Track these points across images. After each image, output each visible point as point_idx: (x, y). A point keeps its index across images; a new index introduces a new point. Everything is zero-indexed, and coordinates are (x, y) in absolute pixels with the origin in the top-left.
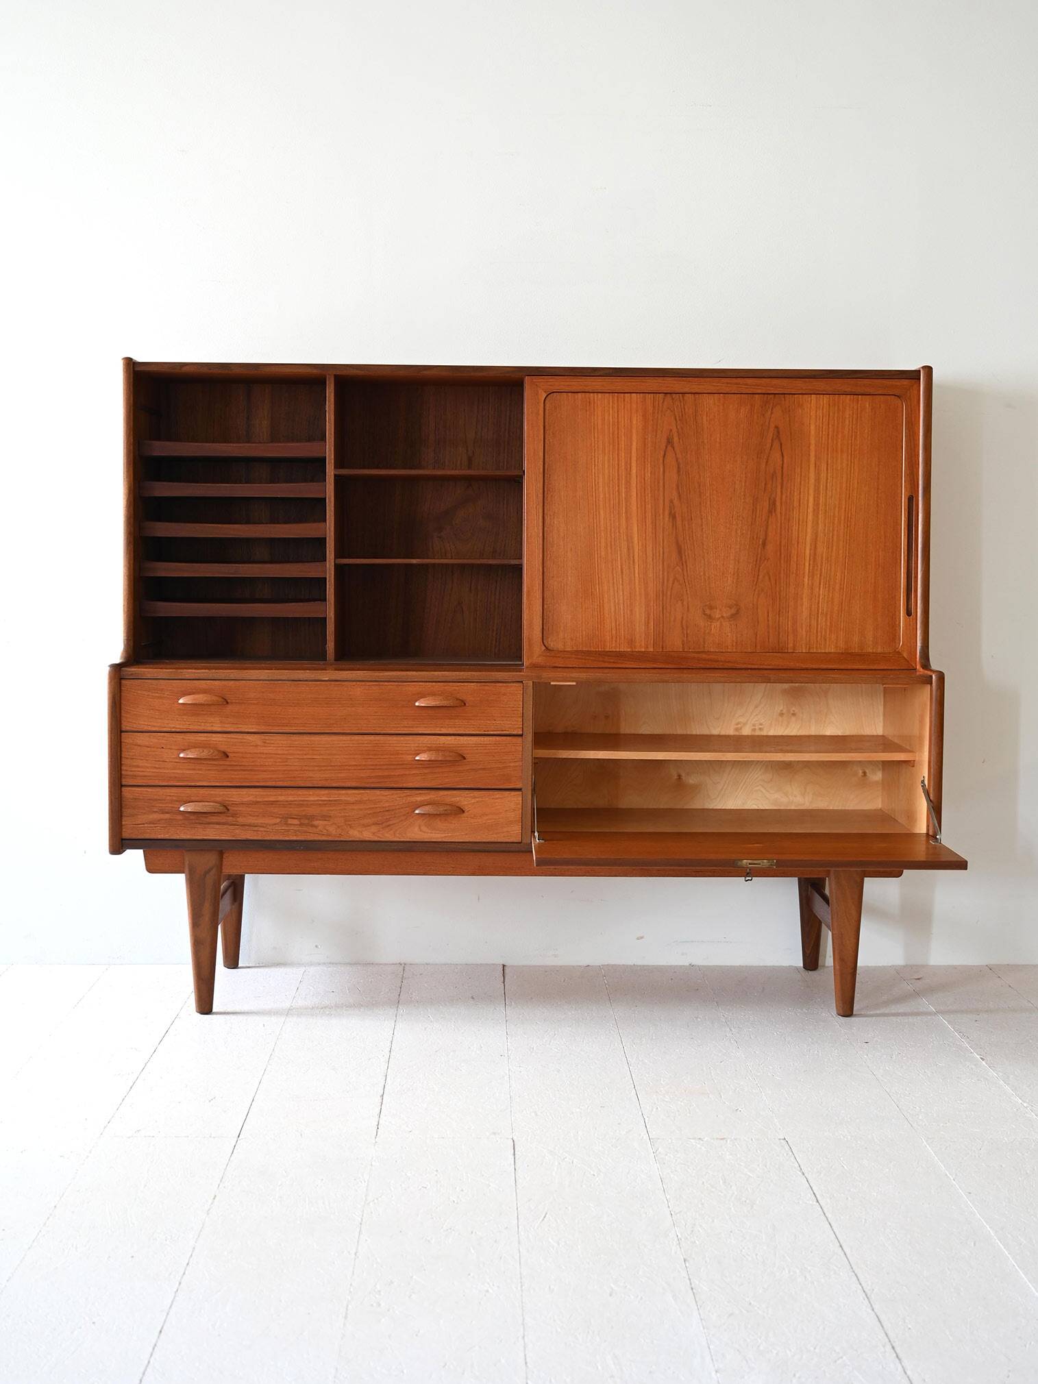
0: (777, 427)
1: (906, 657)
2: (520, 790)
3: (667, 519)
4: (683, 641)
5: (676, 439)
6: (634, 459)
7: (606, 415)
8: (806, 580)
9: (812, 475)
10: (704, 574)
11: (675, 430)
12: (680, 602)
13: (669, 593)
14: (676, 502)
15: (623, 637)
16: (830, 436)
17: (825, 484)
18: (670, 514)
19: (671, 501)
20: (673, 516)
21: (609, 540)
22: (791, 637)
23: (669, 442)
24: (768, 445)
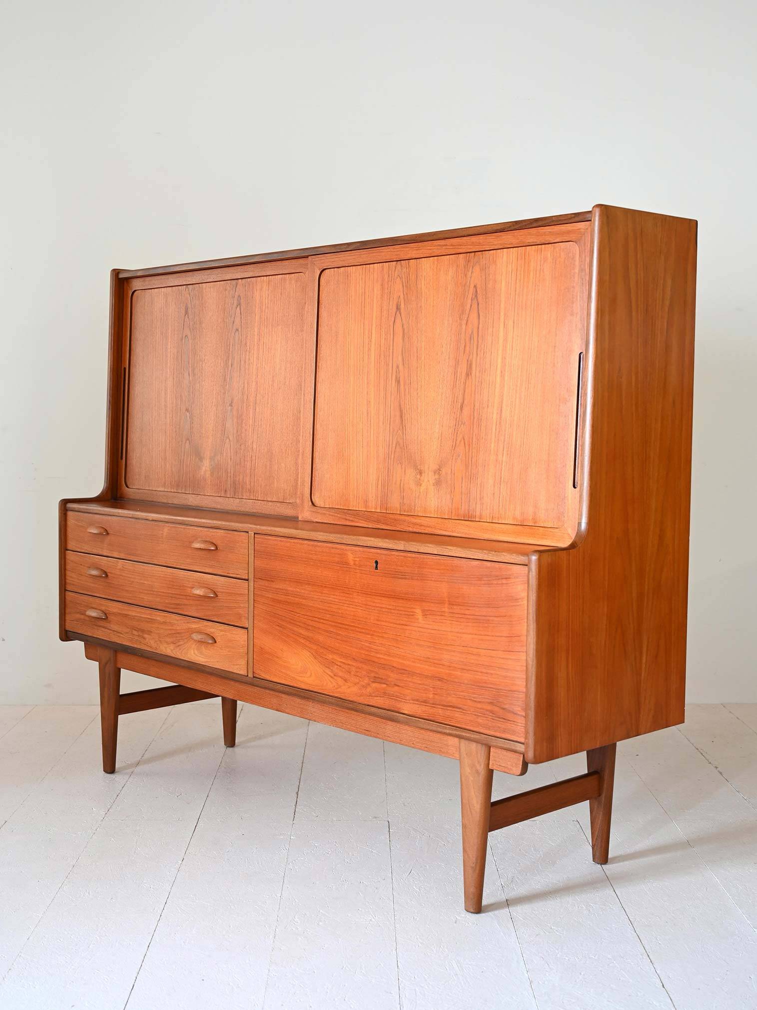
0: (475, 286)
1: (570, 533)
2: (247, 629)
3: (393, 385)
4: (400, 503)
5: (402, 306)
6: (374, 326)
7: (358, 286)
8: (493, 445)
9: (501, 334)
10: (418, 438)
11: (402, 297)
12: (400, 465)
13: (392, 457)
14: (401, 367)
15: (361, 497)
16: (517, 293)
17: (511, 343)
18: (396, 378)
19: (398, 367)
20: (398, 382)
21: (355, 404)
22: (478, 506)
23: (398, 308)
24: (469, 306)
